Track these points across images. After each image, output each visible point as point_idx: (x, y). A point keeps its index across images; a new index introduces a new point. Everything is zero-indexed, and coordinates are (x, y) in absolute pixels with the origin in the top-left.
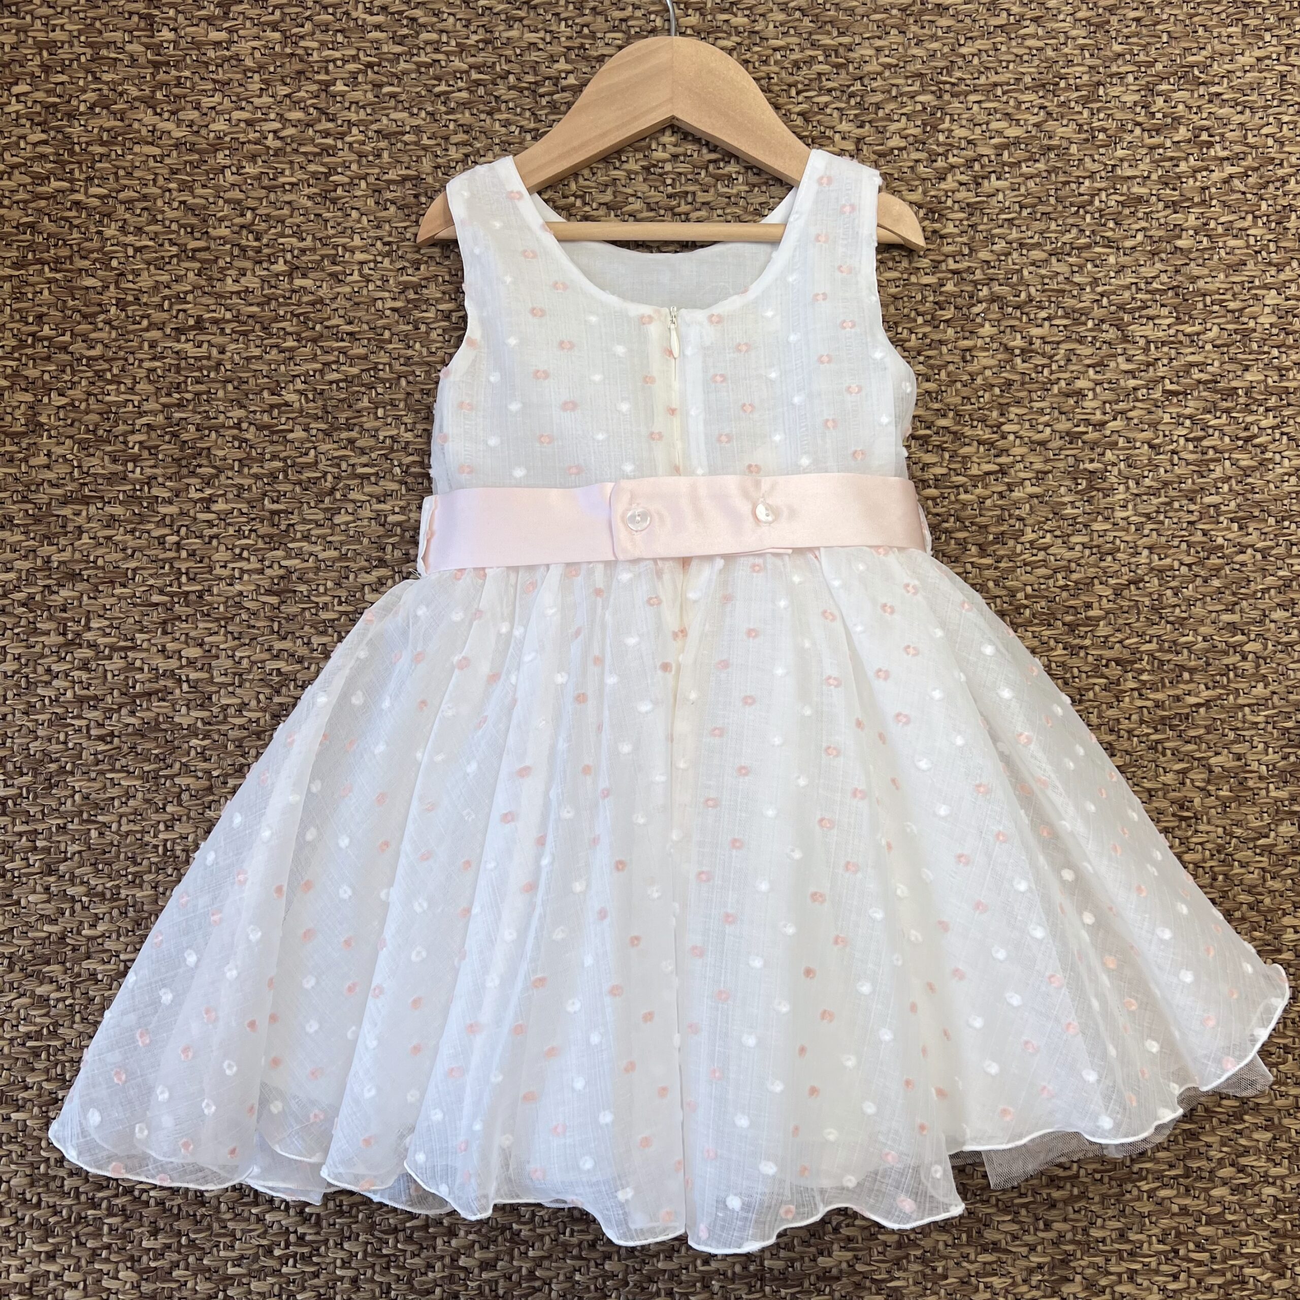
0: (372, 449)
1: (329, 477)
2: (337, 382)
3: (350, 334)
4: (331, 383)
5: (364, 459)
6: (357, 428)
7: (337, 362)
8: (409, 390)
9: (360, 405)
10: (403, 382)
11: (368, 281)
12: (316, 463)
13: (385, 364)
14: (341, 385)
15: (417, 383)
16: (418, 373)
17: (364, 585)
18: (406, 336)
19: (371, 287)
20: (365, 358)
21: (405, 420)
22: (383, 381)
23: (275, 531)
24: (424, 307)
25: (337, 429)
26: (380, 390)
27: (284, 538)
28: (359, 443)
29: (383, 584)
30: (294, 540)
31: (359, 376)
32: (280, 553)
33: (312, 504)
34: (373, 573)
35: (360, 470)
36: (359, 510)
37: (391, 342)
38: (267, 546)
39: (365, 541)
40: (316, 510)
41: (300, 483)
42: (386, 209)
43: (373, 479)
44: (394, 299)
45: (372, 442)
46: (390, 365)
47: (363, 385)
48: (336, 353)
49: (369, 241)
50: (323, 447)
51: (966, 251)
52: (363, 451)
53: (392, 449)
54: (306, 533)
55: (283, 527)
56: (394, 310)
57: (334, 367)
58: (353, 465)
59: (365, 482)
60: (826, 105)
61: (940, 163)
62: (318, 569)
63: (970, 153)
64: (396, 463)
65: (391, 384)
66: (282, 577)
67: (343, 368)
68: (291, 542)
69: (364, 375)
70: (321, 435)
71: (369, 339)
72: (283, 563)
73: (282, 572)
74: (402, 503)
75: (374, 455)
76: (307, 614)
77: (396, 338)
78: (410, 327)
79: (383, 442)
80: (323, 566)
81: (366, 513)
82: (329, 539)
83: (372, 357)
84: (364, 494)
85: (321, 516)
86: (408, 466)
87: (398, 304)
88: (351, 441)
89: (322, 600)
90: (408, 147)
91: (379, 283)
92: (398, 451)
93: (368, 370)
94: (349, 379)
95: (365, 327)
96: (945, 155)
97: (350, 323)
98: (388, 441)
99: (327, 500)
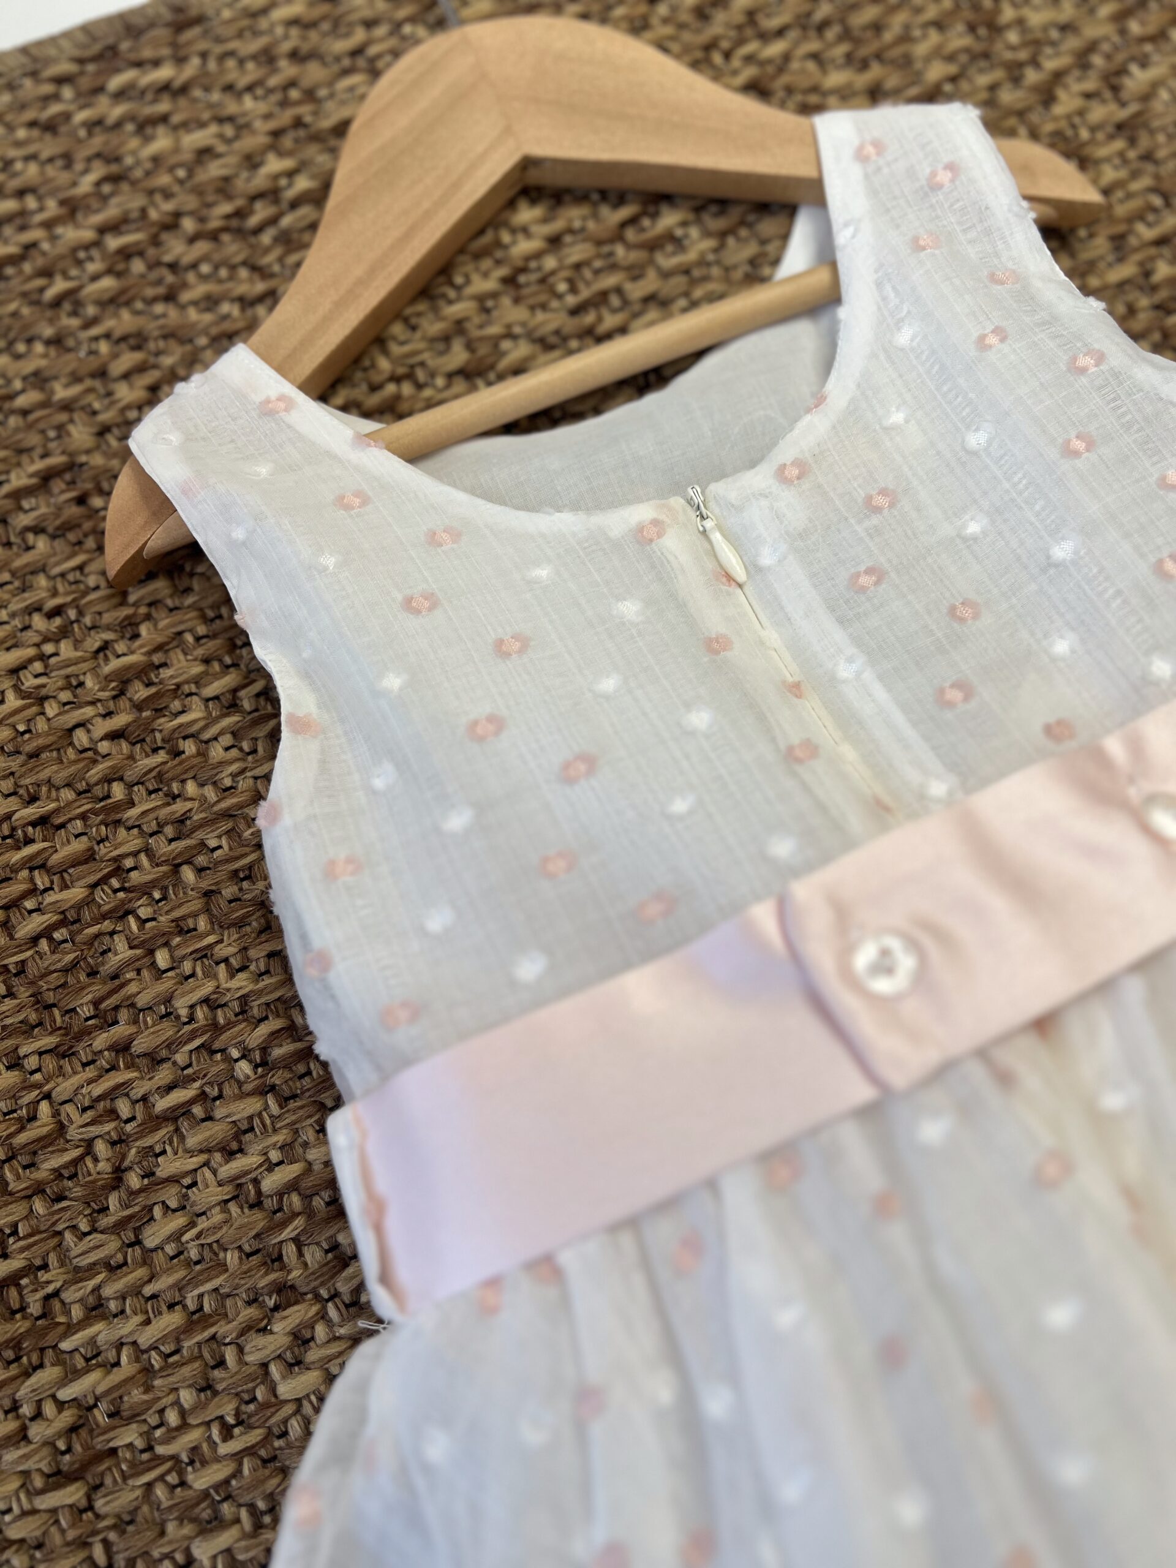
0: (172, 1045)
1: (101, 1148)
2: (46, 933)
3: (42, 821)
4: (34, 940)
5: (164, 1074)
6: (123, 1015)
7: (33, 891)
8: (205, 885)
9: (113, 961)
10: (188, 874)
11: (42, 700)
12: (61, 1128)
13: (135, 854)
14: (57, 935)
15: (218, 863)
16: (212, 843)
17: (265, 1366)
18: (160, 777)
19: (51, 709)
20: (89, 857)
21: (222, 951)
22: (145, 890)
23: (20, 1326)
24: (176, 705)
25: (79, 1036)
26: (144, 912)
27: (44, 1332)
28: (140, 1045)
29: (306, 1342)
30: (71, 1329)
31: (88, 901)
32: (49, 1374)
33: (84, 1226)
34: (277, 1327)
35: (162, 1104)
36: (193, 1193)
37: (131, 804)
38: (14, 1370)
39: (231, 1258)
40: (97, 1238)
41: (39, 1189)
42: (29, 548)
43: (198, 1110)
44: (108, 714)
45: (167, 1031)
46: (148, 850)
47: (104, 917)
48: (24, 873)
49: (17, 623)
50: (64, 1088)
51: (1157, 201)
52: (154, 1060)
53: (216, 1028)
54: (91, 1300)
55: (35, 1309)
56: (114, 736)
57: (29, 904)
58: (144, 1099)
59: (184, 1124)
60: (787, 57)
61: (1032, 76)
62: (148, 1371)
63: (1073, 43)
64: (235, 1054)
65: (164, 889)
66: (73, 1429)
67: (50, 898)
68: (65, 1336)
69: (99, 895)
70: (50, 1063)
71: (83, 817)
72: (64, 1394)
73: (68, 1417)
74: (280, 1138)
75: (180, 1058)
76: (160, 1492)
77: (139, 791)
78: (162, 756)
79: (192, 1019)
80: (156, 1361)
81: (208, 1194)
82: (148, 1290)
83: (103, 850)
84: (191, 1153)
85: (111, 1246)
86: (264, 1050)
87: (120, 720)
88: (122, 1048)
89: (180, 1446)
90: (31, 417)
91: (65, 696)
92: (230, 1025)
93: (104, 880)
94: (71, 915)
95: (67, 795)
96: (1035, 62)
97: (33, 799)
98: (200, 1013)
99: (113, 1201)
